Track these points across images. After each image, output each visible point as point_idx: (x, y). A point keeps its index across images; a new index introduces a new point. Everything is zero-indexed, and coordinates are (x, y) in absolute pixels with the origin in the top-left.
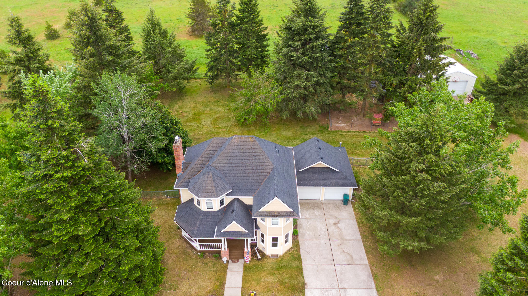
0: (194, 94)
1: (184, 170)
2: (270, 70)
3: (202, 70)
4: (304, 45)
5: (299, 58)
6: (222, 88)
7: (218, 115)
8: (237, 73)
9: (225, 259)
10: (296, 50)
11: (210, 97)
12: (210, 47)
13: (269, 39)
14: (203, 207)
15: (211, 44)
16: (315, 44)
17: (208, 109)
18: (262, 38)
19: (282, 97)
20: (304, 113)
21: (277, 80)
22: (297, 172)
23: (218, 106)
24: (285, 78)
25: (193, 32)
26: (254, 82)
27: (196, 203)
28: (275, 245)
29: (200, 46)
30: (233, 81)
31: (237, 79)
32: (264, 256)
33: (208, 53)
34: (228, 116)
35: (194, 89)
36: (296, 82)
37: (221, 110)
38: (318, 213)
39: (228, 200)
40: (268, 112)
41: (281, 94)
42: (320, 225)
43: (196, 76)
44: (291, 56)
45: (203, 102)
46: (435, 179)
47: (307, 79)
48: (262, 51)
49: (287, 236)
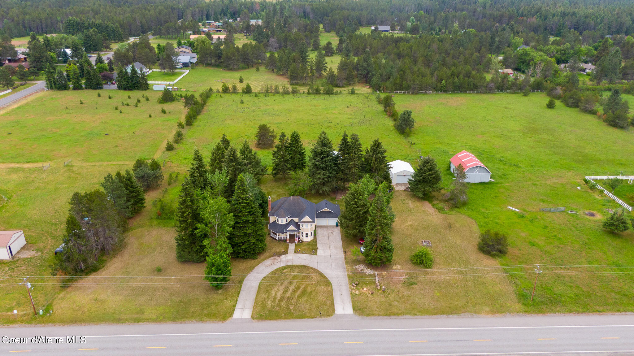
0: (265, 183)
1: (272, 210)
2: (306, 170)
3: (270, 170)
4: (322, 158)
5: (320, 165)
6: (281, 179)
7: (280, 193)
8: (289, 171)
9: (288, 242)
10: (318, 161)
11: (274, 184)
12: (274, 158)
13: (306, 154)
14: (280, 223)
15: (275, 157)
16: (327, 159)
17: (274, 190)
18: (302, 154)
19: (312, 183)
20: (323, 191)
21: (309, 175)
22: (316, 213)
23: (279, 188)
24: (314, 174)
25: (258, 145)
26: (298, 176)
27: (277, 221)
28: (307, 237)
29: (264, 155)
30: (287, 176)
31: (288, 175)
32: (302, 241)
33: (273, 161)
34: (284, 194)
35: (264, 180)
36: (319, 176)
37: (281, 191)
38: (325, 229)
39: (289, 220)
40: (305, 191)
41: (312, 182)
42: (326, 233)
43: (267, 173)
44: (316, 164)
45: (271, 187)
46: (358, 207)
47: (324, 175)
48: (302, 160)
49: (311, 233)
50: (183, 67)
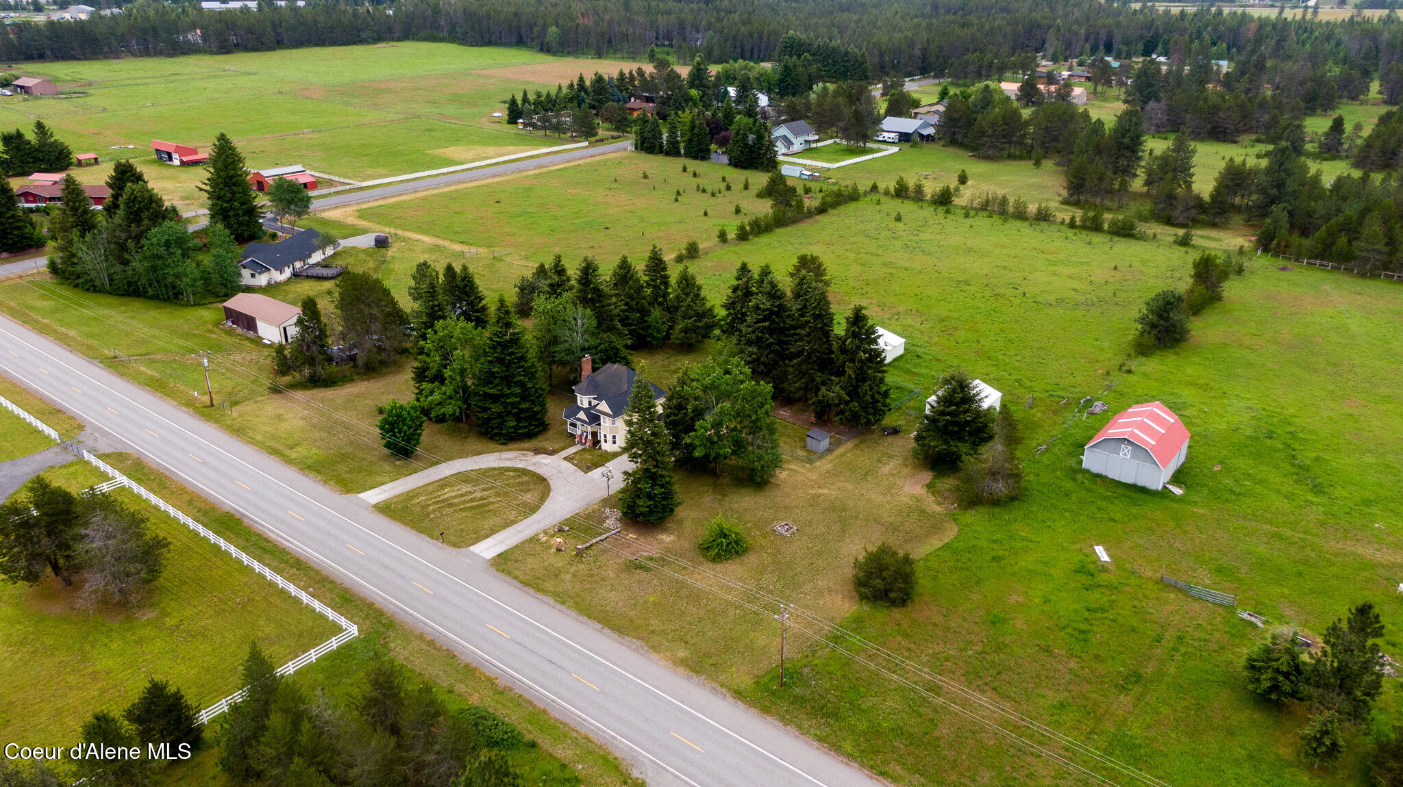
9: (577, 440)
39: (594, 403)
50: (900, 141)
